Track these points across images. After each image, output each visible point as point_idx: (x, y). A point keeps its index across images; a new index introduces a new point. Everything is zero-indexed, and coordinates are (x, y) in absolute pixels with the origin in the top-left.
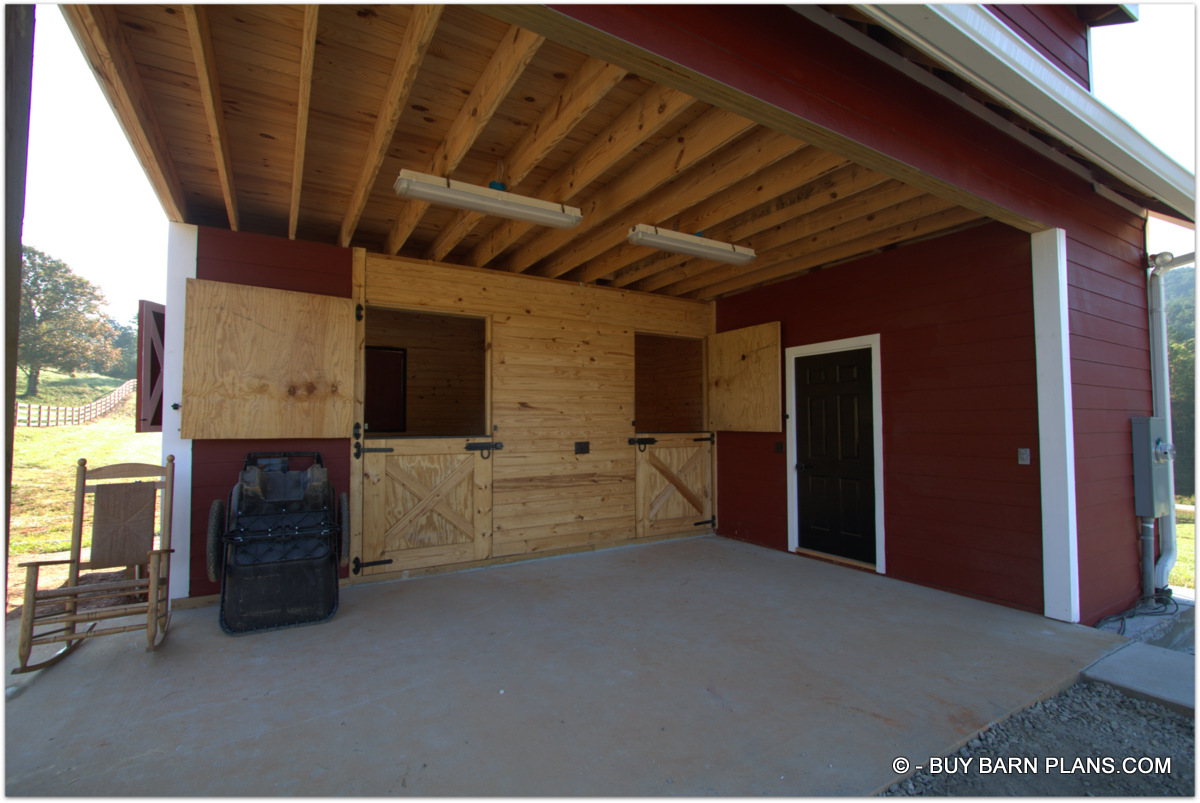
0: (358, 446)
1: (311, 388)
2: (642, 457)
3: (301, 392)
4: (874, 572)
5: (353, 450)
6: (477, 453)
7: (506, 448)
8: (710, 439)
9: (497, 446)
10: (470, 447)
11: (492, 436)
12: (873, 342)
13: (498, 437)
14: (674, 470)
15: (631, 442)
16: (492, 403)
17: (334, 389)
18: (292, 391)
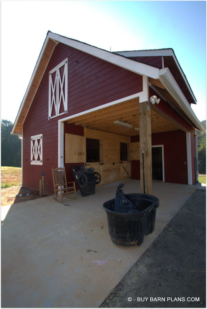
0: (85, 164)
1: (81, 153)
2: (121, 165)
3: (80, 154)
4: (162, 182)
5: (85, 165)
6: (101, 165)
7: (104, 164)
8: (129, 162)
9: (103, 164)
10: (100, 164)
11: (102, 162)
12: (162, 146)
13: (104, 162)
14: (125, 167)
15: (120, 162)
16: (102, 156)
17: (84, 153)
18: (79, 154)
